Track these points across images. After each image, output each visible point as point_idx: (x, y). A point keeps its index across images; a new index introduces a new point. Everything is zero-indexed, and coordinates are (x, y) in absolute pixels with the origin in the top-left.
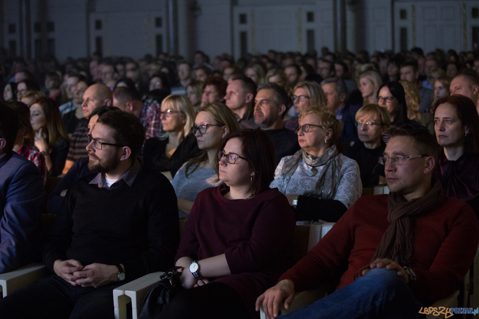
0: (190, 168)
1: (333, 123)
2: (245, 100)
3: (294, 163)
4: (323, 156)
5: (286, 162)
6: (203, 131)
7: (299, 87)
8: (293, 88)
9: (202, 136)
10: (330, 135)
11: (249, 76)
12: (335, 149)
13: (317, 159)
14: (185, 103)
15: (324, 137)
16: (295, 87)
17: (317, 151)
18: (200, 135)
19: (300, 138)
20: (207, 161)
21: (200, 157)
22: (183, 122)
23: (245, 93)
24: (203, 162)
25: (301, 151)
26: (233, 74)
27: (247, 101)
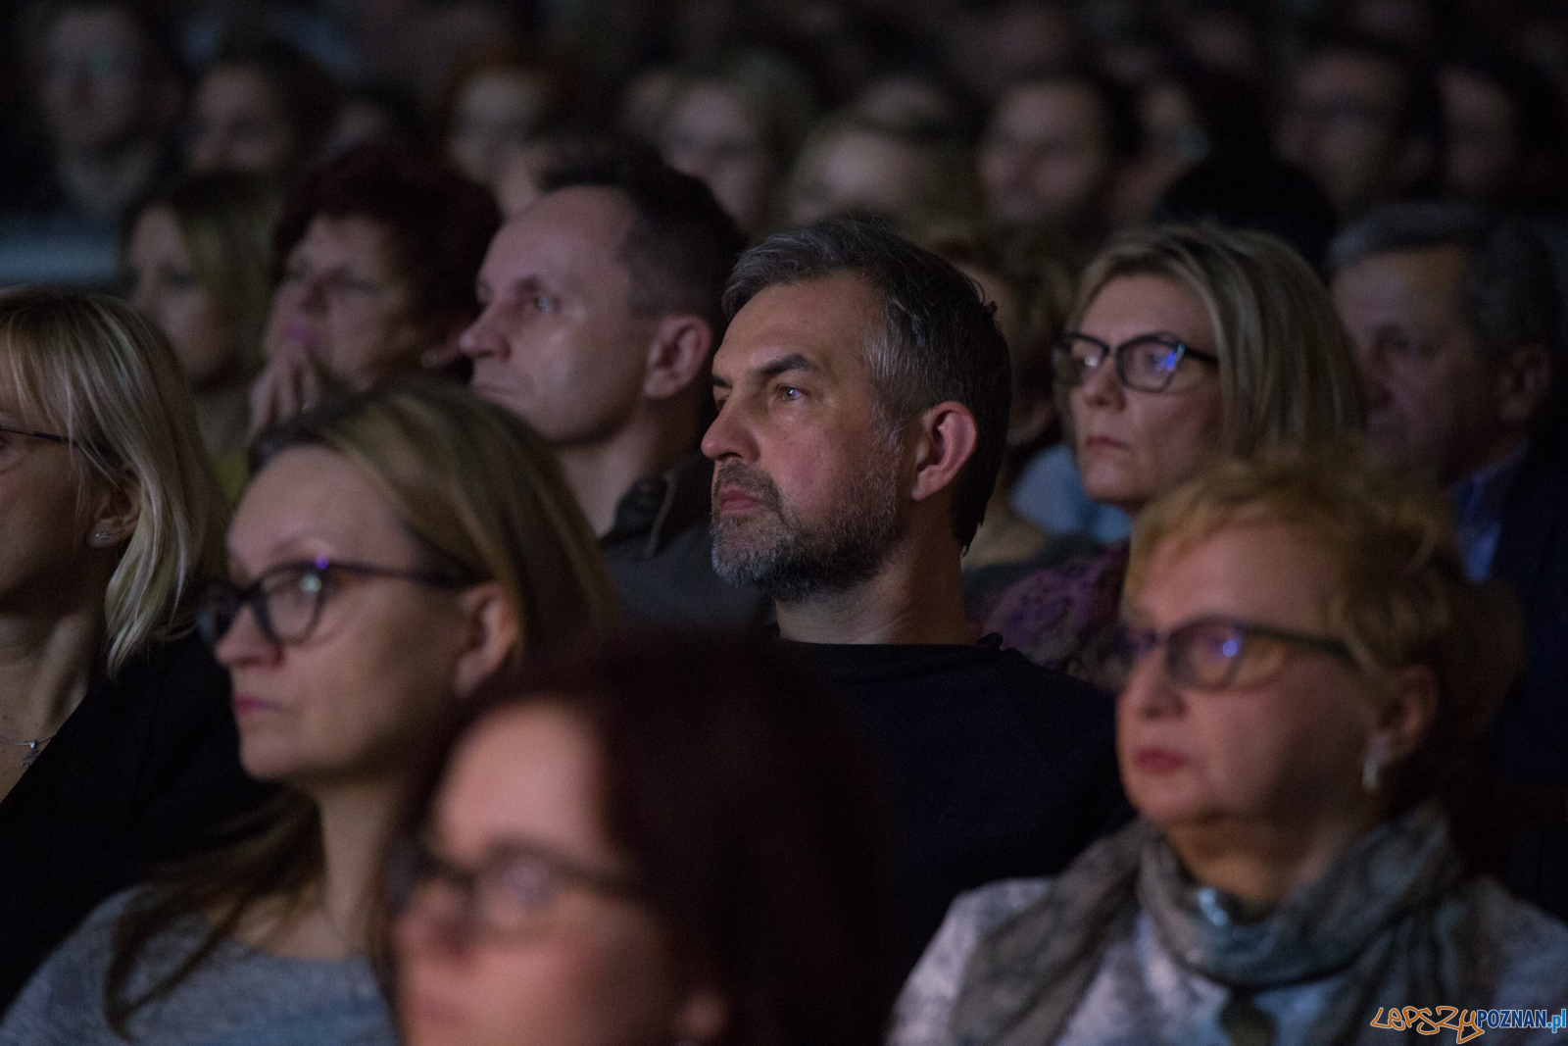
0: (155, 944)
1: (1441, 616)
2: (641, 371)
3: (1062, 947)
4: (1325, 895)
5: (994, 936)
6: (287, 618)
7: (1125, 267)
8: (1075, 272)
9: (278, 659)
10: (1413, 723)
11: (685, 162)
12: (1438, 836)
13: (1276, 926)
14: (131, 369)
15: (1357, 747)
16: (1096, 269)
17: (1284, 855)
18: (263, 650)
19: (1135, 733)
20: (309, 892)
21: (256, 849)
22: (102, 534)
23: (646, 311)
24: (274, 903)
25: (1128, 840)
26: (545, 125)
27: (657, 384)
